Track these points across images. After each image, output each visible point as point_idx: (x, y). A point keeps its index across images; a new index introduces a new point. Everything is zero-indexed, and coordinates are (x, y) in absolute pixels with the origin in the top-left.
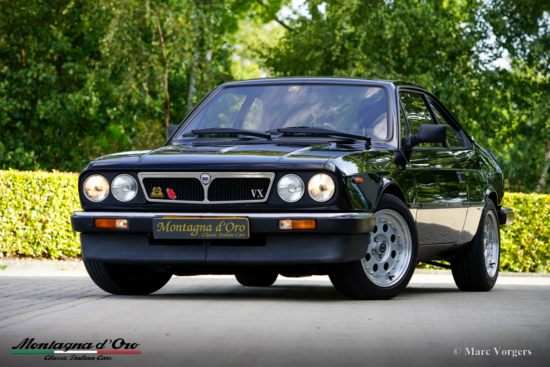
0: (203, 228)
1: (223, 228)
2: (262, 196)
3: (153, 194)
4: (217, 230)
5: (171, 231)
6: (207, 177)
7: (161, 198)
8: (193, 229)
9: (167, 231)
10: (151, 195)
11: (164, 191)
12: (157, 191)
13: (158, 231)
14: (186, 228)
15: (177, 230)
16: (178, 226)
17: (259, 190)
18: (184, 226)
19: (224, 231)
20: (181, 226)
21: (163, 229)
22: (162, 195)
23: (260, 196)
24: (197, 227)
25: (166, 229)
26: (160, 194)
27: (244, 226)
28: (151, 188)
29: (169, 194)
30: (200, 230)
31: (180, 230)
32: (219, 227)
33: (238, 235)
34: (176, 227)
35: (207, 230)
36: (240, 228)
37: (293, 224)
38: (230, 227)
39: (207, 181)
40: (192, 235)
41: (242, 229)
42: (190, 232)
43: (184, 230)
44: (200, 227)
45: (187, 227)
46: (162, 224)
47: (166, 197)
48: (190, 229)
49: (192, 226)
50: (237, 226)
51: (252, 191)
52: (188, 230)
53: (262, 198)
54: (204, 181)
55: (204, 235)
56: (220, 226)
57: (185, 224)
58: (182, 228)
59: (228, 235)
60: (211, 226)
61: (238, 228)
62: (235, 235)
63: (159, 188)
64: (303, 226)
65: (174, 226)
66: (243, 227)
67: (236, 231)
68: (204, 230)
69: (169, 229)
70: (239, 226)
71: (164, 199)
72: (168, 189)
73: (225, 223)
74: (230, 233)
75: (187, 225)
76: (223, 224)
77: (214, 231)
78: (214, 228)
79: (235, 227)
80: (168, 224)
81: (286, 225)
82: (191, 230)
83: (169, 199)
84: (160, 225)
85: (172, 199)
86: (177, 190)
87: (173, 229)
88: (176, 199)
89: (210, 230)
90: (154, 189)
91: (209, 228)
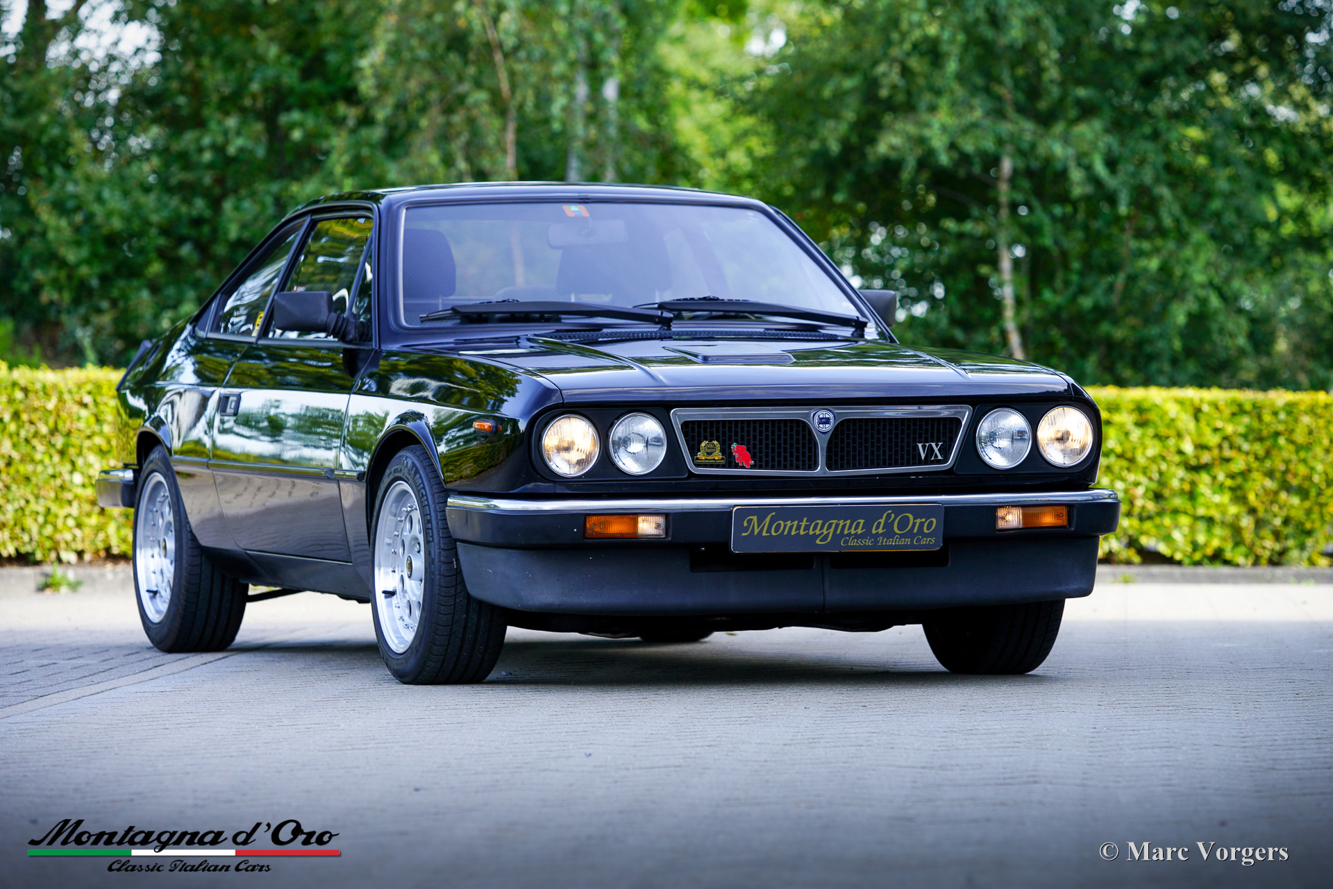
0: (844, 527)
1: (889, 526)
2: (940, 457)
3: (701, 455)
4: (874, 532)
5: (774, 534)
6: (827, 416)
7: (718, 466)
8: (822, 528)
9: (764, 534)
10: (697, 459)
11: (726, 451)
12: (711, 450)
13: (744, 534)
14: (807, 528)
15: (786, 533)
16: (789, 523)
17: (933, 444)
18: (804, 523)
19: (889, 533)
20: (796, 523)
21: (756, 531)
22: (722, 459)
23: (936, 456)
24: (831, 524)
25: (761, 531)
26: (717, 456)
27: (934, 520)
28: (696, 443)
29: (737, 455)
30: (838, 532)
31: (793, 533)
32: (880, 523)
33: (918, 540)
34: (785, 526)
35: (853, 532)
36: (926, 524)
37: (1024, 515)
38: (903, 524)
39: (827, 425)
40: (818, 542)
41: (929, 527)
42: (815, 537)
43: (802, 533)
44: (837, 525)
45: (810, 525)
46: (755, 518)
47: (730, 462)
48: (815, 528)
49: (820, 522)
50: (918, 521)
51: (920, 445)
52: (811, 533)
53: (939, 462)
54: (821, 426)
55: (846, 542)
56: (882, 521)
57: (805, 519)
58: (799, 527)
59: (898, 543)
60: (862, 521)
61: (922, 524)
62: (912, 541)
63: (715, 442)
64: (1048, 520)
65: (782, 522)
66: (932, 522)
67: (915, 531)
68: (846, 532)
69: (769, 531)
70: (923, 520)
71: (723, 466)
72: (734, 445)
73: (893, 516)
74: (902, 536)
75: (810, 521)
76: (889, 516)
77: (867, 534)
78: (868, 526)
79: (914, 524)
80: (768, 519)
81: (1011, 519)
82: (818, 532)
83: (736, 466)
84: (750, 521)
85: (743, 467)
86: (755, 447)
87: (777, 530)
88: (753, 467)
89: (860, 531)
90: (703, 444)
91: (856, 528)
